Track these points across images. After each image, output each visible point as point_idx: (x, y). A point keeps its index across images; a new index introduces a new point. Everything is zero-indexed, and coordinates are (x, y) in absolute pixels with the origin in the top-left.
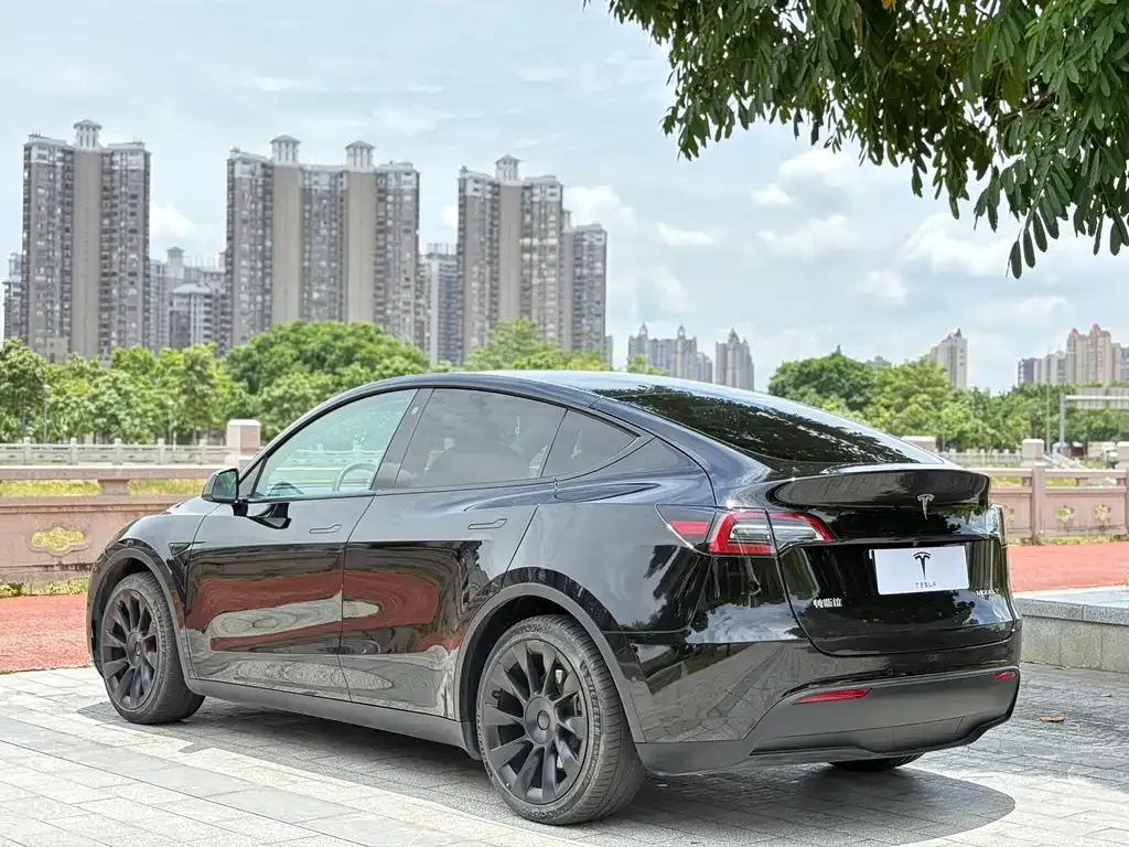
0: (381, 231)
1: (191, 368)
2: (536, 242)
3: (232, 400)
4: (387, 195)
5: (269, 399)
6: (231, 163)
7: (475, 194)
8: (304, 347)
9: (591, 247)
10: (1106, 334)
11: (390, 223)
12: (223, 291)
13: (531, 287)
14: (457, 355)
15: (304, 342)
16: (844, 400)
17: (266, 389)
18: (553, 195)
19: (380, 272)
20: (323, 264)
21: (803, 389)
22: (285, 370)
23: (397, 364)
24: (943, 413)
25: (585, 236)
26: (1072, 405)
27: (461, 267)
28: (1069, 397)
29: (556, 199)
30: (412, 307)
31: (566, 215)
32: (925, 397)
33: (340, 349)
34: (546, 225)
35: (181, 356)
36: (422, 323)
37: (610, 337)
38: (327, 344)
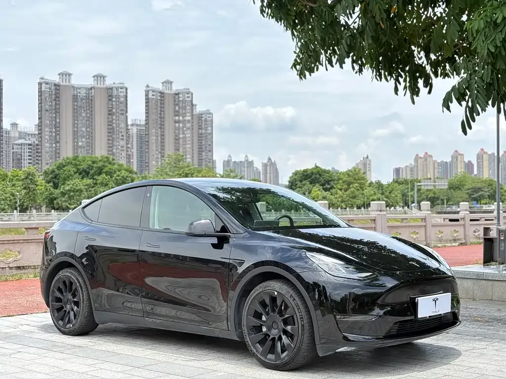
0: (110, 114)
1: (27, 178)
2: (181, 118)
3: (46, 192)
4: (113, 98)
5: (64, 191)
6: (40, 84)
7: (153, 97)
8: (79, 167)
9: (206, 120)
10: (431, 156)
11: (114, 110)
12: (37, 142)
13: (179, 138)
14: (146, 170)
15: (79, 165)
16: (322, 187)
17: (62, 186)
18: (188, 97)
19: (110, 133)
20: (84, 129)
21: (304, 182)
22: (71, 177)
23: (123, 174)
24: (364, 192)
25: (203, 116)
26: (420, 187)
27: (147, 130)
28: (418, 184)
29: (190, 99)
30: (125, 148)
31: (194, 107)
32: (357, 185)
33: (96, 168)
34: (185, 110)
35: (21, 172)
36: (129, 155)
37: (215, 161)
38: (90, 165)
